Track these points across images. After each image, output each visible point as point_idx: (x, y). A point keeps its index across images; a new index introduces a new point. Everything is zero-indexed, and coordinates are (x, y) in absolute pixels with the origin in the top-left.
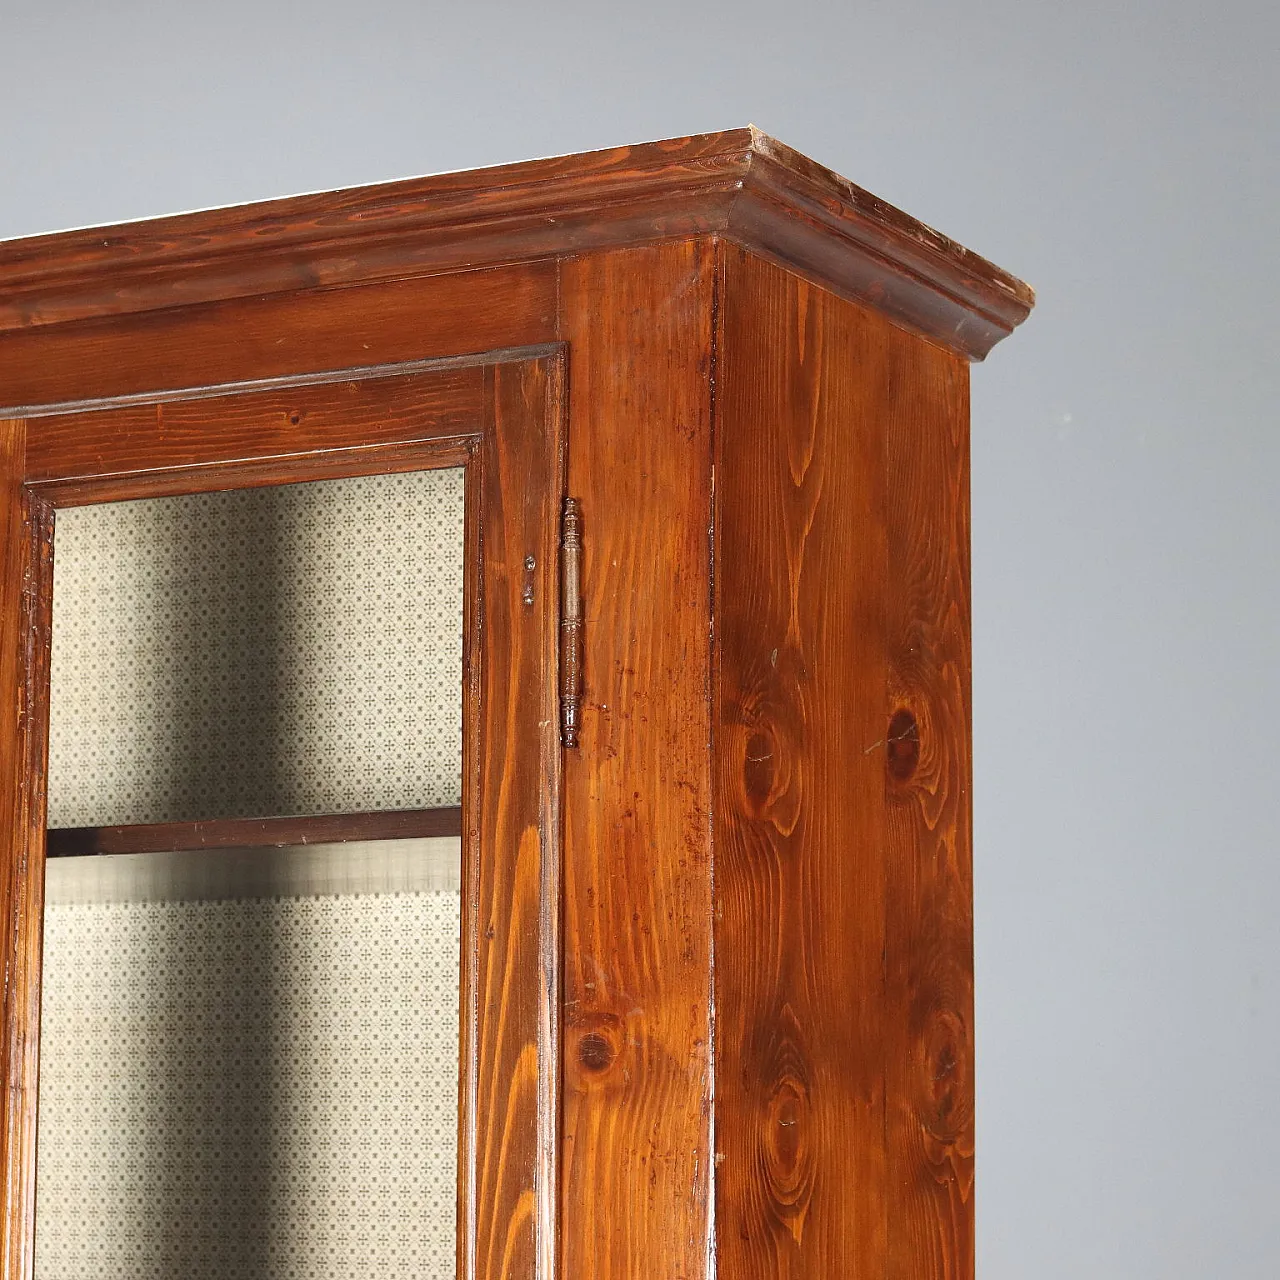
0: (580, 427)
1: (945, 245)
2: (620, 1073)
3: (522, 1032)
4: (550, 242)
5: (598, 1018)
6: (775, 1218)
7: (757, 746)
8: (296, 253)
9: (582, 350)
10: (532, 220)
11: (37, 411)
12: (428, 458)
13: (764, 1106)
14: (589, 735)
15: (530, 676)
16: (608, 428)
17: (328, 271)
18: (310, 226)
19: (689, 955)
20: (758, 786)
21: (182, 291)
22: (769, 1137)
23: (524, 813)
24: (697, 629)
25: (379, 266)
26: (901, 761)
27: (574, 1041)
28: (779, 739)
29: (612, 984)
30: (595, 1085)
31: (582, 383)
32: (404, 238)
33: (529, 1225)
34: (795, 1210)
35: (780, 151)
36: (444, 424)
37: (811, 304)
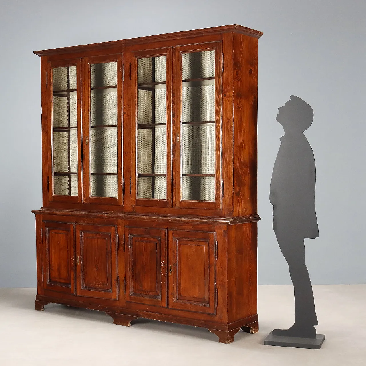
0: (223, 47)
3: (219, 94)
4: (221, 32)
5: (225, 93)
6: (239, 108)
7: (237, 72)
8: (201, 33)
9: (224, 40)
10: (220, 31)
11: (181, 46)
12: (212, 50)
13: (238, 99)
14: (224, 71)
15: (220, 67)
16: (226, 47)
17: (204, 34)
18: (203, 31)
19: (232, 87)
20: (237, 75)
21: (192, 36)
22: (238, 102)
23: (219, 77)
24: (232, 63)
25: (208, 34)
26: (251, 73)
27: (223, 94)
28: (239, 71)
29: (226, 90)
30: (225, 98)
31: (224, 43)
32: (210, 32)
33: (220, 108)
34: (241, 107)
35: (238, 26)
36: (213, 47)
37: (242, 36)
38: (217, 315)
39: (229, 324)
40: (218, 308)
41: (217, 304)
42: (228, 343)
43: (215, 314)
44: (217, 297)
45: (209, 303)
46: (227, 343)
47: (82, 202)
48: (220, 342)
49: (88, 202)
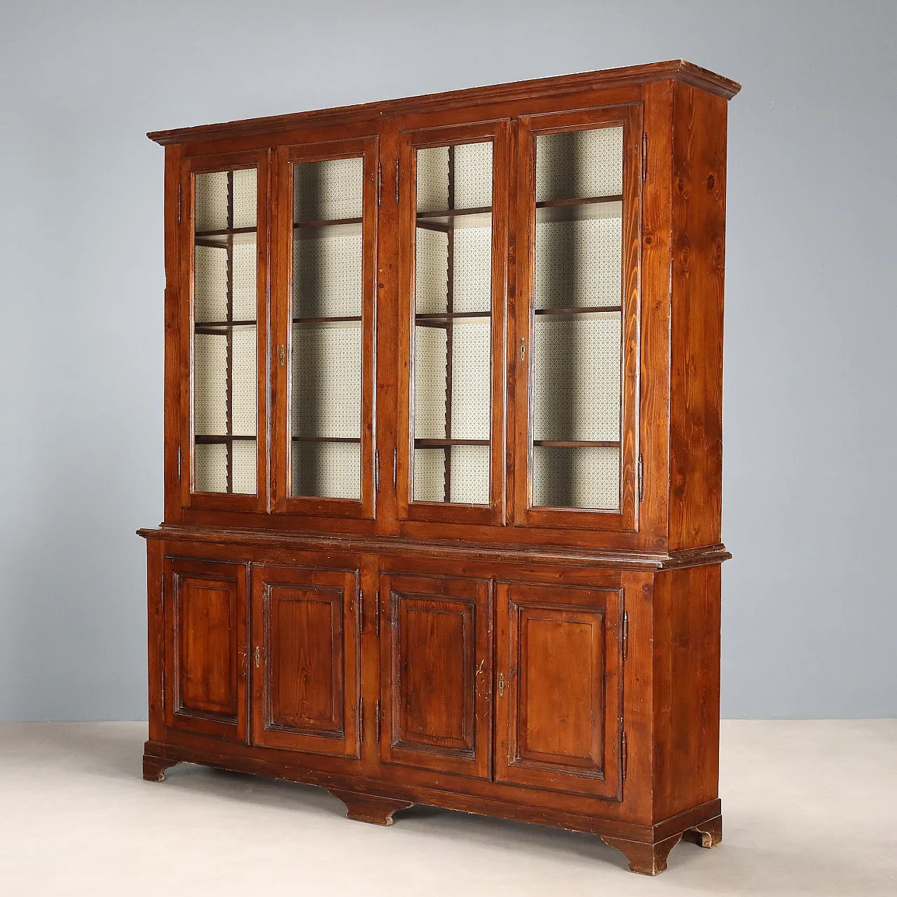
0: (646, 118)
1: (721, 77)
2: (653, 244)
3: (634, 238)
4: (641, 81)
5: (649, 234)
6: (683, 272)
7: (681, 181)
8: (589, 83)
9: (647, 102)
10: (637, 77)
11: (533, 116)
12: (616, 124)
13: (681, 251)
14: (648, 179)
15: (636, 167)
16: (652, 118)
17: (594, 87)
18: (592, 78)
19: (667, 221)
20: (681, 188)
21: (563, 91)
22: (682, 257)
23: (635, 194)
24: (669, 158)
25: (605, 86)
26: (711, 186)
27: (645, 238)
28: (685, 180)
29: (652, 227)
30: (649, 246)
31: (647, 109)
32: (610, 80)
33: (636, 273)
34: (687, 272)
35: (686, 63)
36: (619, 118)
37: (693, 91)
38: (625, 801)
39: (656, 825)
40: (627, 782)
41: (624, 773)
42: (654, 873)
43: (619, 798)
44: (624, 756)
45: (603, 769)
46: (650, 874)
47: (269, 510)
48: (632, 870)
49: (284, 509)
